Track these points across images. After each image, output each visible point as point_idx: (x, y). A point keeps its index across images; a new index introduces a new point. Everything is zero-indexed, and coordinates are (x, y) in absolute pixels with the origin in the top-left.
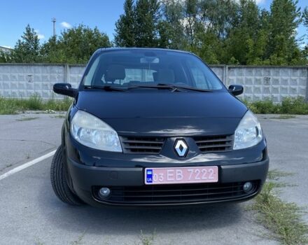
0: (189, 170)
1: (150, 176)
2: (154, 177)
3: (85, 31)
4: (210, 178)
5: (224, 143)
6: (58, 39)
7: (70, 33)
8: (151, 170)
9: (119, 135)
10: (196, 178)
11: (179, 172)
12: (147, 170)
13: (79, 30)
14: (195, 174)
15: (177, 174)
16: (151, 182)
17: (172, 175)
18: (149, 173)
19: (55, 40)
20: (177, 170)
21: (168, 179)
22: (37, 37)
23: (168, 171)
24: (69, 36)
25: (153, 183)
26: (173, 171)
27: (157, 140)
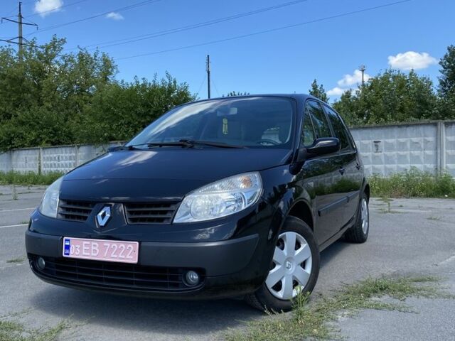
0: (105, 244)
1: (68, 247)
2: (71, 248)
3: (394, 77)
4: (128, 257)
5: (165, 212)
6: (353, 94)
7: (372, 84)
8: (69, 240)
9: (60, 199)
10: (112, 256)
11: (94, 245)
12: (66, 240)
13: (385, 78)
14: (111, 250)
15: (93, 248)
16: (68, 254)
17: (88, 248)
18: (67, 244)
19: (349, 97)
20: (93, 243)
21: (84, 253)
22: (325, 95)
23: (85, 243)
24: (371, 88)
25: (70, 256)
26: (88, 243)
27: (90, 205)
